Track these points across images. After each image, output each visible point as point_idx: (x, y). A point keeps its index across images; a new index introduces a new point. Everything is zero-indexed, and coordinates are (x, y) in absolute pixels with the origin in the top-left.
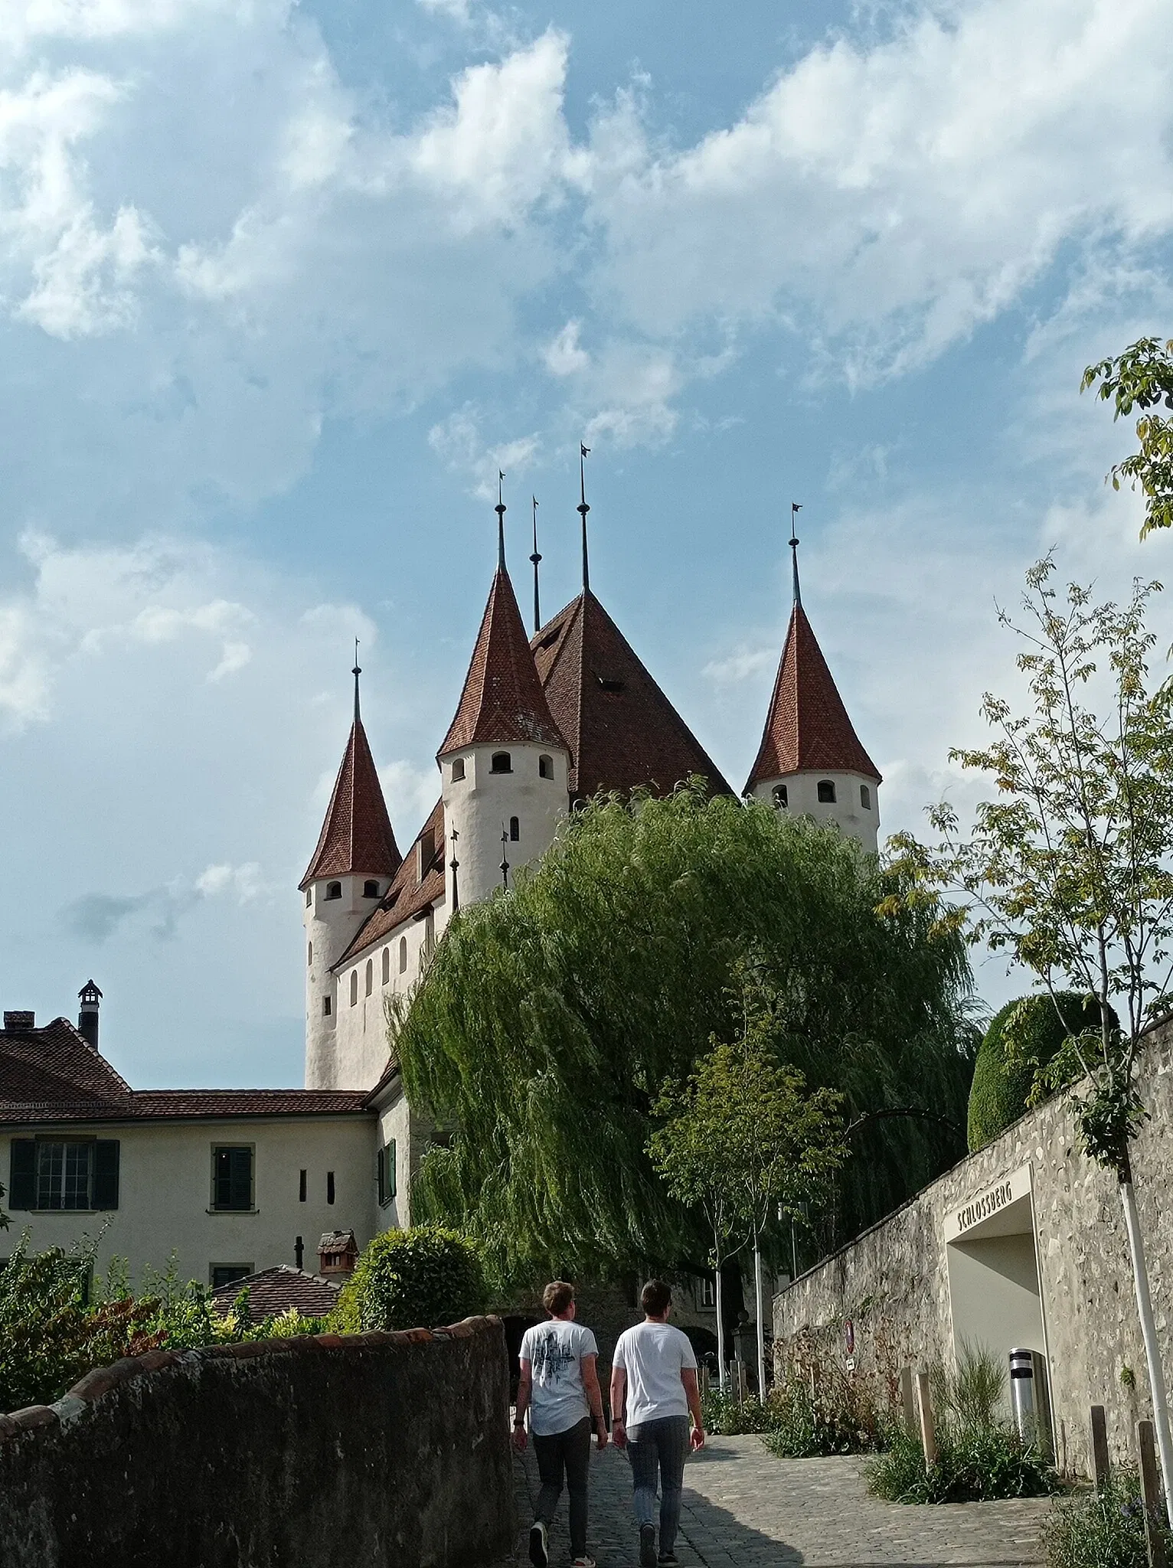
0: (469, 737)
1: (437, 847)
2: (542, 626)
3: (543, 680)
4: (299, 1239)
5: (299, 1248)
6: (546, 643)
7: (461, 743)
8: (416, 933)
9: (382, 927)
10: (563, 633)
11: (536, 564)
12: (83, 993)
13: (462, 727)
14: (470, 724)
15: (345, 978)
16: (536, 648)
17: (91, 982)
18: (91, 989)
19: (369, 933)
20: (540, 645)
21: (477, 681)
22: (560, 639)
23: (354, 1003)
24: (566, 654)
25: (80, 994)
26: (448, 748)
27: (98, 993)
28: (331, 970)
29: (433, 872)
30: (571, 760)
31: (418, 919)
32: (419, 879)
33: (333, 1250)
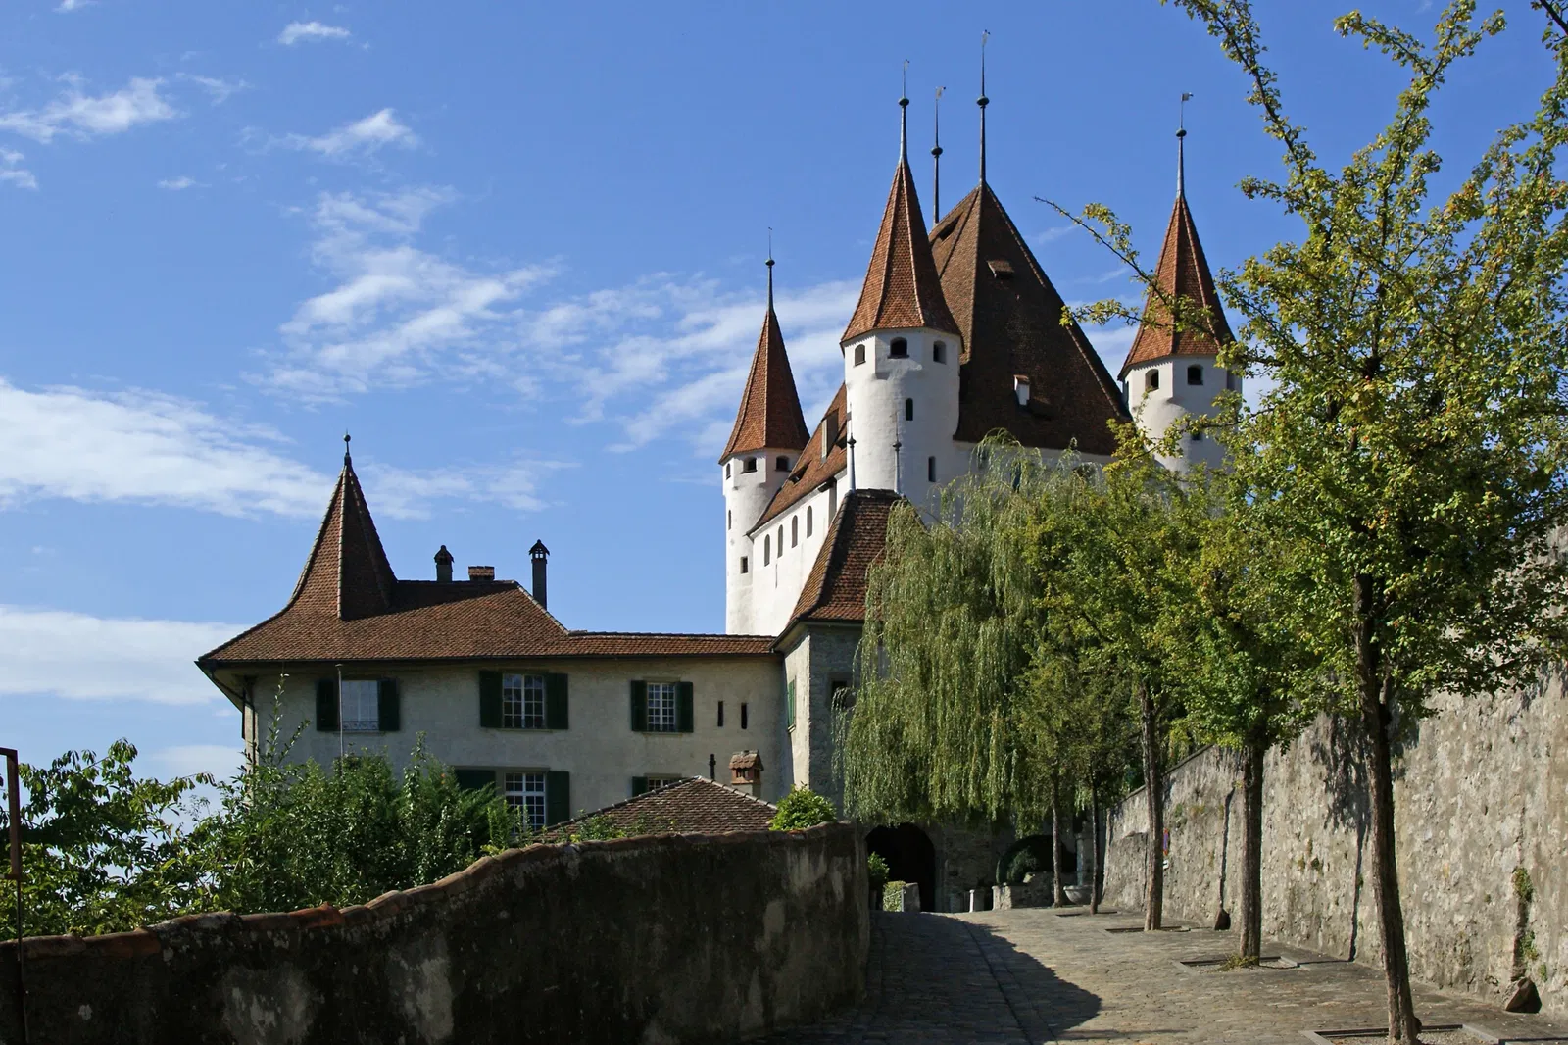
0: (870, 324)
1: (841, 425)
2: (941, 217)
3: (939, 271)
4: (712, 756)
5: (713, 763)
6: (944, 234)
7: (863, 330)
8: (820, 502)
9: (791, 497)
10: (960, 223)
11: (937, 157)
12: (533, 551)
13: (863, 316)
14: (871, 312)
15: (760, 540)
16: (934, 241)
17: (539, 541)
18: (539, 548)
19: (780, 501)
20: (937, 236)
21: (878, 271)
22: (957, 230)
23: (767, 562)
24: (960, 244)
25: (531, 552)
26: (850, 335)
27: (545, 551)
28: (748, 534)
29: (836, 449)
30: (963, 345)
31: (822, 490)
32: (824, 454)
33: (742, 765)
